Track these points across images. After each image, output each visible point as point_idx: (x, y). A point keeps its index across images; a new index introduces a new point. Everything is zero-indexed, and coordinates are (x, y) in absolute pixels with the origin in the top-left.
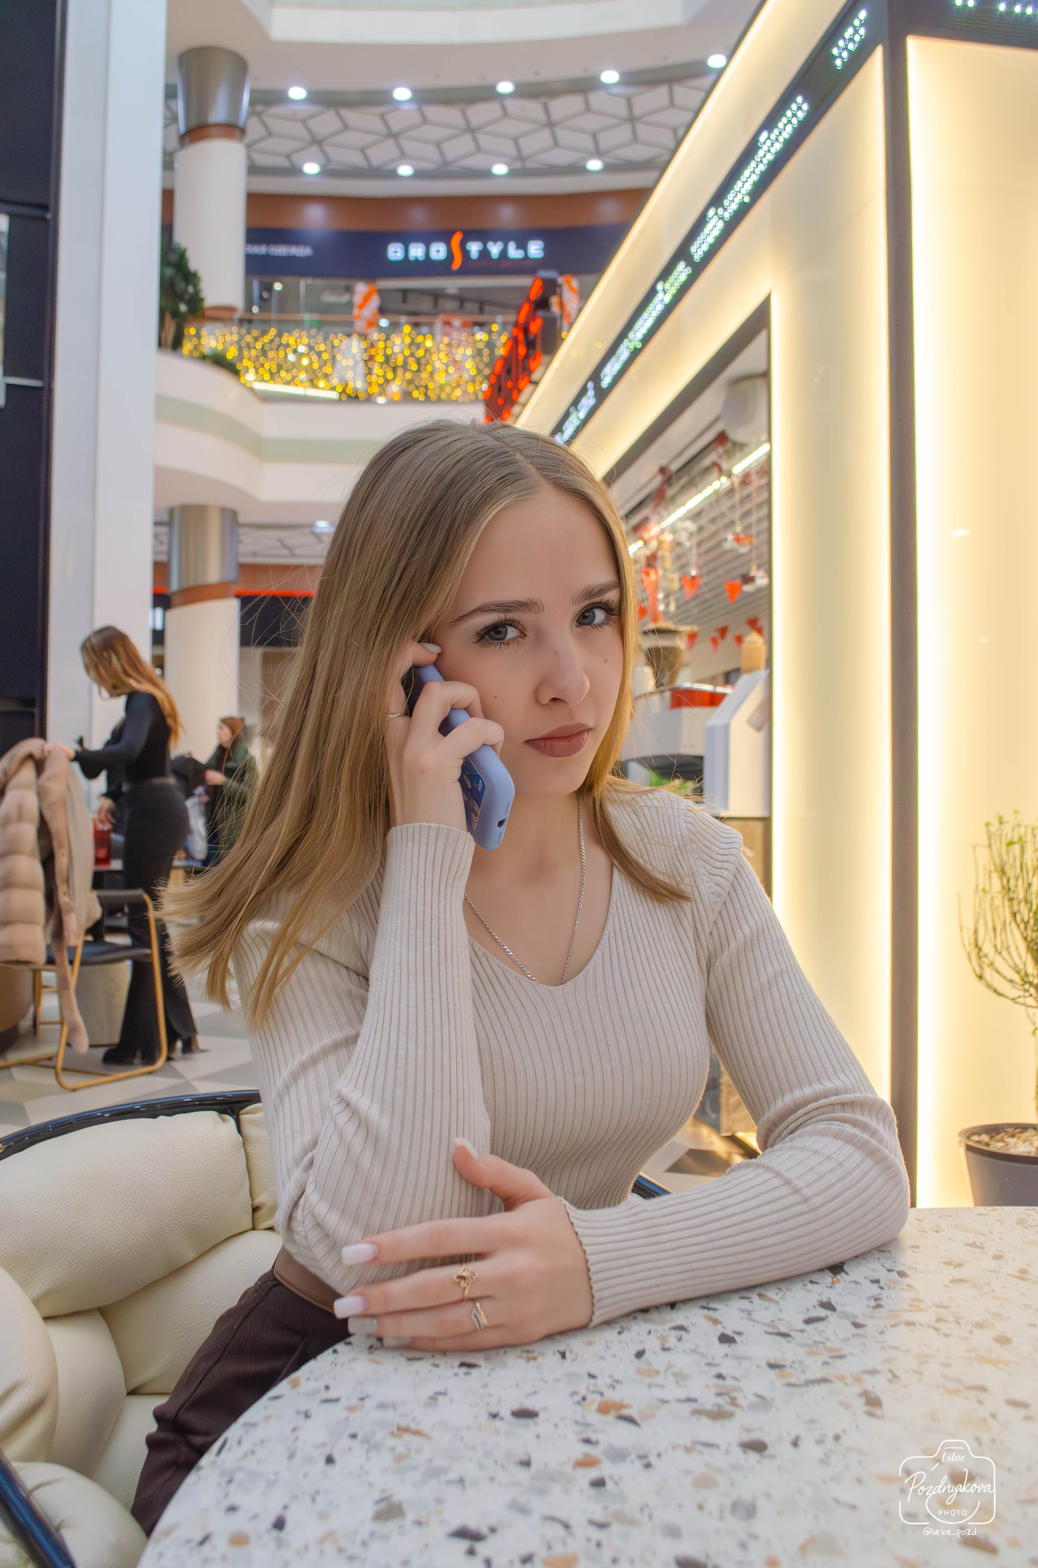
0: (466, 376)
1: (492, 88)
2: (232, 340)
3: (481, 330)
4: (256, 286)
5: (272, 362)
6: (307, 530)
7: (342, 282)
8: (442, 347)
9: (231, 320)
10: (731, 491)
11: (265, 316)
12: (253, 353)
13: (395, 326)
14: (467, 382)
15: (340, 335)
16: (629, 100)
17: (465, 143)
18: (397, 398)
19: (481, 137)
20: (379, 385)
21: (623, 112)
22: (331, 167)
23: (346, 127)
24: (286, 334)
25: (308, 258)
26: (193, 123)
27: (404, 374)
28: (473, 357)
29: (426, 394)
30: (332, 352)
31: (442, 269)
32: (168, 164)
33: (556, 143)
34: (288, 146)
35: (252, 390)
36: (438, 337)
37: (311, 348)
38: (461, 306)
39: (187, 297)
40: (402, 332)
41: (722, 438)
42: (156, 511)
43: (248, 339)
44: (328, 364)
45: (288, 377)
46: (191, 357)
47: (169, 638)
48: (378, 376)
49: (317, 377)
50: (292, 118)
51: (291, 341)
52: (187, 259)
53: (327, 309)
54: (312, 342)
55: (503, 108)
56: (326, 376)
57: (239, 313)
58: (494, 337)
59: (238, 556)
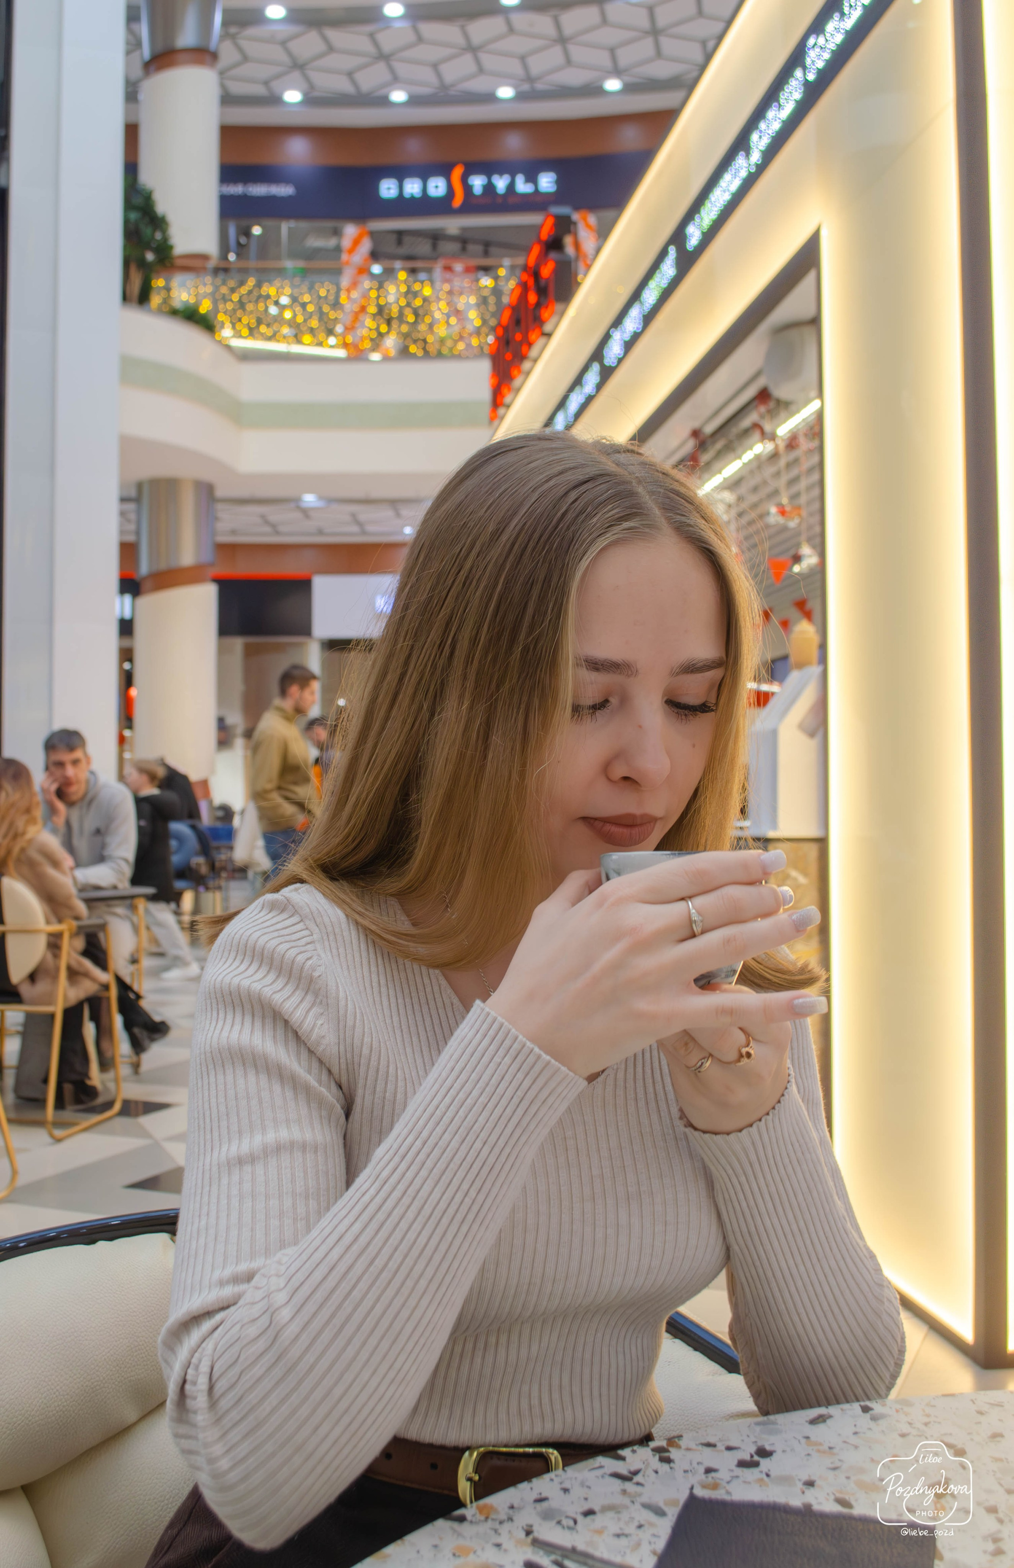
0: (470, 328)
2: (205, 292)
3: (487, 275)
4: (232, 231)
5: (251, 316)
6: (293, 505)
7: (329, 224)
8: (442, 295)
9: (204, 269)
10: (774, 456)
11: (242, 264)
12: (229, 306)
13: (389, 273)
14: (471, 335)
15: (326, 283)
17: (466, 64)
18: (392, 353)
19: (485, 58)
20: (372, 340)
21: (645, 24)
22: (316, 94)
23: (331, 49)
24: (266, 284)
25: (290, 197)
26: (159, 48)
27: (399, 327)
28: (478, 305)
29: (424, 349)
30: (318, 303)
31: (441, 207)
32: (132, 95)
33: (569, 62)
34: (264, 72)
35: (228, 348)
36: (438, 284)
37: (294, 299)
38: (464, 249)
39: (154, 245)
40: (397, 278)
41: (764, 395)
42: (123, 485)
43: (224, 290)
44: (314, 317)
45: (269, 332)
46: (160, 311)
47: (139, 629)
48: (371, 330)
49: (301, 331)
50: (270, 40)
51: (272, 291)
52: (153, 202)
53: (312, 255)
54: (296, 292)
55: (509, 23)
56: (312, 331)
57: (214, 261)
58: (501, 283)
59: (215, 534)
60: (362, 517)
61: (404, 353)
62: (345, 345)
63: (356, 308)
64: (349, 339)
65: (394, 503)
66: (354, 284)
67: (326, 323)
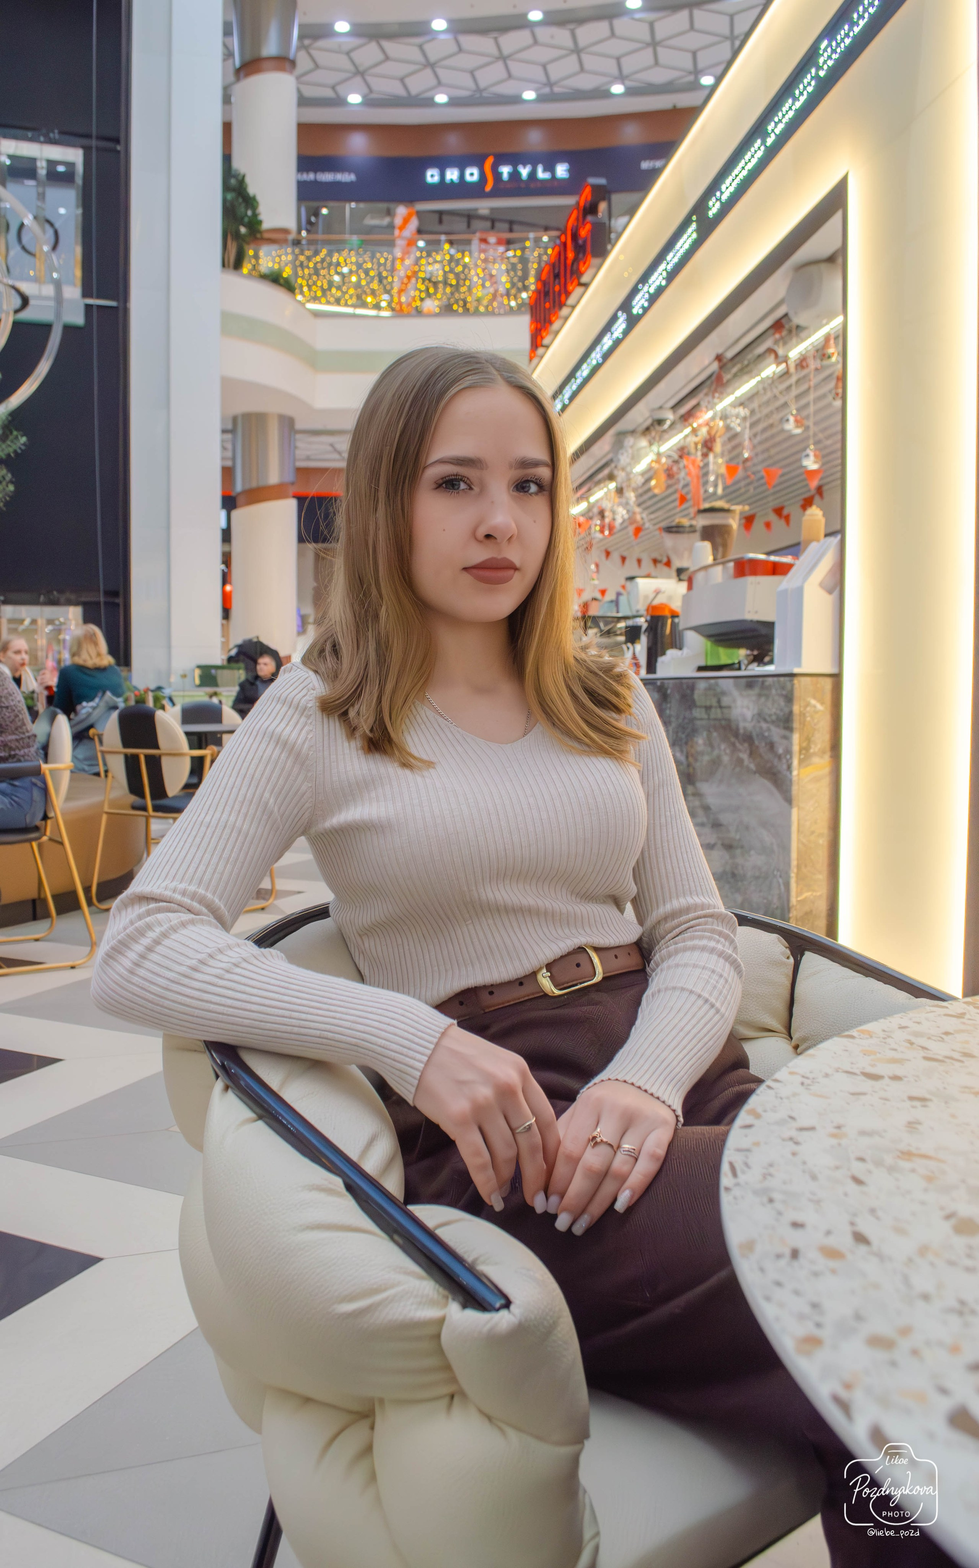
0: (501, 290)
1: (524, 16)
2: (287, 259)
3: (515, 247)
4: (306, 211)
5: (323, 281)
7: (383, 206)
8: (479, 262)
9: (285, 241)
10: (786, 375)
11: (315, 237)
12: (306, 271)
13: (433, 246)
14: (502, 296)
15: (385, 254)
16: (652, 25)
17: (498, 71)
18: (439, 309)
19: (513, 65)
21: (646, 36)
22: (373, 96)
25: (352, 182)
26: (248, 57)
27: (444, 289)
28: (508, 271)
29: (465, 307)
30: (378, 269)
31: (475, 191)
32: (227, 100)
33: (582, 69)
34: (332, 78)
35: (306, 308)
36: (476, 254)
37: (359, 266)
38: (493, 227)
39: (246, 220)
40: (442, 249)
41: (778, 325)
42: (223, 419)
43: (302, 258)
44: (375, 281)
45: (339, 294)
46: (250, 275)
47: (236, 535)
48: (421, 291)
49: (365, 292)
50: (338, 50)
51: (341, 260)
52: (246, 186)
53: (371, 230)
54: (361, 260)
55: (534, 35)
56: (373, 293)
57: (292, 236)
58: (527, 252)
59: (295, 460)
61: (447, 310)
63: (409, 273)
66: (406, 253)
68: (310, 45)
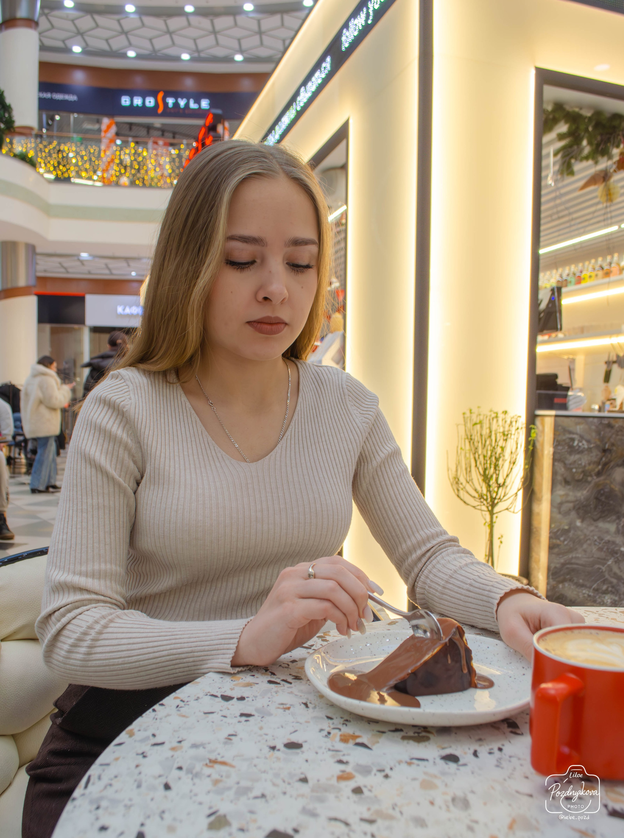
0: (166, 174)
1: (183, 8)
2: (31, 146)
3: (174, 148)
4: (44, 117)
5: (55, 160)
6: (76, 258)
7: (94, 117)
8: (153, 156)
9: (31, 134)
11: (50, 133)
12: (44, 154)
13: (125, 144)
14: (166, 177)
15: (94, 146)
16: (259, 21)
17: (166, 40)
18: (127, 184)
19: (175, 37)
20: (117, 176)
21: (256, 28)
22: (89, 49)
24: (62, 145)
25: (75, 101)
26: (7, 17)
27: (131, 171)
28: (170, 162)
29: (143, 182)
30: (89, 155)
31: (152, 112)
34: (63, 35)
35: (42, 175)
36: (150, 150)
37: (77, 153)
38: (163, 135)
39: (4, 120)
40: (130, 146)
43: (41, 146)
44: (87, 163)
45: (64, 169)
46: (7, 154)
48: (116, 171)
49: (81, 170)
50: (66, 18)
51: (66, 149)
52: (5, 98)
53: (87, 131)
54: (78, 150)
55: (188, 21)
56: (86, 170)
57: (36, 131)
58: (182, 152)
59: (36, 271)
60: (110, 266)
61: (132, 184)
62: (102, 179)
63: (109, 160)
64: (105, 175)
65: (127, 259)
66: (108, 147)
67: (94, 166)
68: (48, 13)
